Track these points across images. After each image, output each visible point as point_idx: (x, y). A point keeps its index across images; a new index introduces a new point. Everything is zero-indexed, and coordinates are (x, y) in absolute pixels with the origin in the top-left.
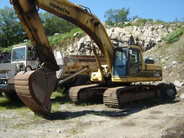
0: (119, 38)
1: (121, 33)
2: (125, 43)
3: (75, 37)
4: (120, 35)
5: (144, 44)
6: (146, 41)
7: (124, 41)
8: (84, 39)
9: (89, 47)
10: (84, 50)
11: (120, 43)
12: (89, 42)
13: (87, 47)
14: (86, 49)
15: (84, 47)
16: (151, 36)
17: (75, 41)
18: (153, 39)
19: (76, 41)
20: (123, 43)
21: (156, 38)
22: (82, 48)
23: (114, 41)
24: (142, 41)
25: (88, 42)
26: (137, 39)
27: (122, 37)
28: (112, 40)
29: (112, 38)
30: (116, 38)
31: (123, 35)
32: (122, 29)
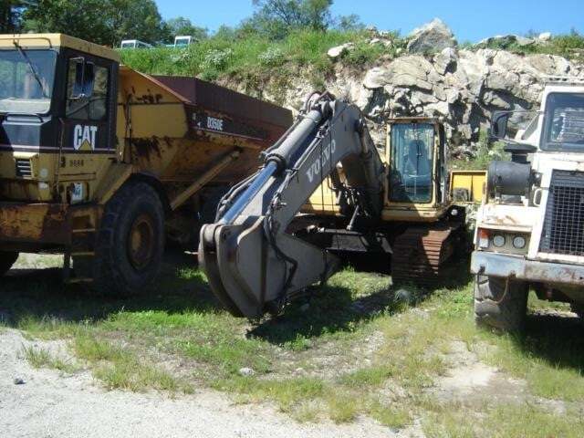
0: (517, 89)
1: (523, 73)
3: (335, 60)
4: (519, 81)
7: (532, 103)
8: (383, 75)
9: (404, 108)
10: (382, 113)
11: (518, 106)
12: (404, 87)
13: (399, 105)
14: (389, 111)
15: (382, 105)
17: (337, 75)
19: (342, 76)
20: (530, 109)
22: (377, 108)
23: (496, 96)
25: (399, 86)
27: (527, 87)
28: (491, 92)
29: (490, 86)
30: (507, 87)
31: (530, 80)
32: (519, 58)
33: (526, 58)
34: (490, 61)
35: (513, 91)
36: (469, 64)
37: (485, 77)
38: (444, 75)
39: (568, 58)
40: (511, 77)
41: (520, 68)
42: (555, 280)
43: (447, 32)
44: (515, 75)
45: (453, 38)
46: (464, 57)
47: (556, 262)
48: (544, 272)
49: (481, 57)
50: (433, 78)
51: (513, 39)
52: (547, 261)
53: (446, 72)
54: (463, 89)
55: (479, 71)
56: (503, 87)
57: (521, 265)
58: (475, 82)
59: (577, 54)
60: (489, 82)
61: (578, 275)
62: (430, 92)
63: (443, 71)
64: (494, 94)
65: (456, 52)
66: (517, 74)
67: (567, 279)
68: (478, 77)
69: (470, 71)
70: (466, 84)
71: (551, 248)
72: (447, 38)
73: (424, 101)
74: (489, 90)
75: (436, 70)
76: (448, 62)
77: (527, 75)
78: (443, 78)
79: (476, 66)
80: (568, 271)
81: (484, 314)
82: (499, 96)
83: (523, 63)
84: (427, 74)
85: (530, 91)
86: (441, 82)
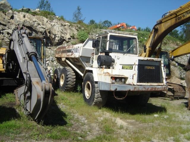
1: (35, 21)
2: (39, 33)
4: (34, 24)
5: (55, 38)
6: (57, 36)
7: (38, 32)
11: (34, 32)
16: (62, 32)
18: (63, 35)
20: (37, 34)
21: (65, 34)
23: (27, 28)
24: (54, 34)
26: (49, 32)
27: (37, 26)
28: (26, 27)
29: (25, 25)
30: (31, 26)
31: (38, 24)
32: (33, 16)
33: (35, 17)
34: (24, 17)
35: (33, 27)
36: (17, 17)
37: (24, 22)
38: (10, 20)
39: (47, 18)
40: (32, 22)
41: (34, 20)
42: (141, 90)
43: (9, 5)
44: (33, 22)
45: (11, 7)
46: (16, 14)
47: (141, 85)
48: (139, 88)
49: (21, 14)
50: (6, 21)
51: (29, 10)
52: (139, 85)
53: (10, 19)
54: (17, 25)
55: (21, 19)
56: (30, 26)
57: (133, 87)
58: (20, 23)
59: (49, 17)
60: (25, 24)
61: (146, 88)
62: (5, 25)
63: (9, 18)
64: (26, 28)
65: (13, 12)
66: (34, 22)
67: (144, 90)
68: (21, 22)
69: (18, 19)
70: (17, 24)
71: (139, 81)
72: (9, 7)
73: (4, 29)
74: (25, 26)
75: (7, 18)
76: (11, 15)
77: (37, 22)
78: (10, 21)
79: (20, 18)
80: (144, 87)
81: (97, 102)
82: (28, 28)
83: (34, 18)
84: (4, 19)
85: (38, 28)
86: (9, 22)
